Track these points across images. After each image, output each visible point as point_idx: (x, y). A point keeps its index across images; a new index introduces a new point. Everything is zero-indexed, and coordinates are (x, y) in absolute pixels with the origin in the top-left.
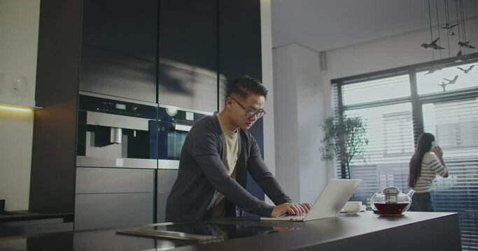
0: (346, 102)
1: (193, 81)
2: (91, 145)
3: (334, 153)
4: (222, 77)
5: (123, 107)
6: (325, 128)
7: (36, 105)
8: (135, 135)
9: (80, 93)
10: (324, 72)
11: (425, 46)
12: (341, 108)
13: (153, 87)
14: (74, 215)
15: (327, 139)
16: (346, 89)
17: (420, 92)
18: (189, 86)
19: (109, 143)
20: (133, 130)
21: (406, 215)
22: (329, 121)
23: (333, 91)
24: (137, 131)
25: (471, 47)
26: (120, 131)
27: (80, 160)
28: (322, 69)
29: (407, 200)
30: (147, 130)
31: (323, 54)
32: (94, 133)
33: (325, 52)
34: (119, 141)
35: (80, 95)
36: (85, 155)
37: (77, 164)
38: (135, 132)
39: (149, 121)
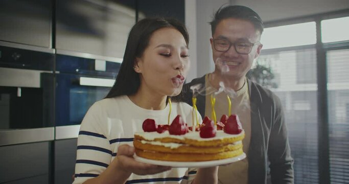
1: (105, 19)
8: (19, 94)
17: (325, 40)
18: (99, 25)
20: (16, 89)
24: (23, 89)
30: (39, 86)
38: (20, 91)
39: (42, 74)
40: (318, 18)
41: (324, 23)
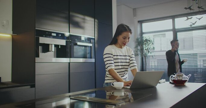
0: (144, 31)
1: (84, 22)
2: (41, 52)
3: (139, 52)
4: (96, 20)
5: (55, 35)
6: (136, 42)
7: (13, 34)
8: (60, 47)
9: (36, 28)
10: (135, 17)
11: (186, 8)
12: (142, 33)
13: (67, 25)
14: (35, 84)
15: (136, 47)
16: (144, 25)
17: (176, 27)
18: (82, 24)
19: (49, 51)
20: (59, 45)
21: (186, 85)
22: (137, 39)
23: (139, 26)
24: (61, 45)
25: (203, 9)
26: (53, 46)
27: (37, 60)
28: (134, 16)
29: (187, 78)
30: (65, 45)
31: (134, 10)
32: (42, 47)
33: (135, 9)
34: (53, 50)
35: (36, 30)
36: (39, 57)
37: (36, 61)
38: (60, 46)
39: (66, 41)
40: (173, 17)
41: (176, 19)
